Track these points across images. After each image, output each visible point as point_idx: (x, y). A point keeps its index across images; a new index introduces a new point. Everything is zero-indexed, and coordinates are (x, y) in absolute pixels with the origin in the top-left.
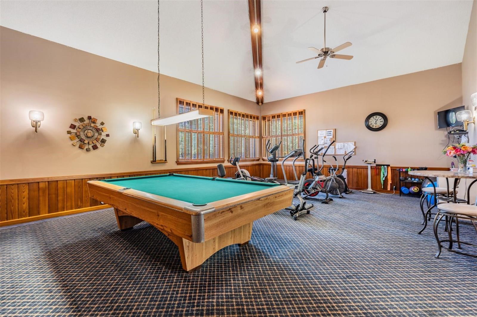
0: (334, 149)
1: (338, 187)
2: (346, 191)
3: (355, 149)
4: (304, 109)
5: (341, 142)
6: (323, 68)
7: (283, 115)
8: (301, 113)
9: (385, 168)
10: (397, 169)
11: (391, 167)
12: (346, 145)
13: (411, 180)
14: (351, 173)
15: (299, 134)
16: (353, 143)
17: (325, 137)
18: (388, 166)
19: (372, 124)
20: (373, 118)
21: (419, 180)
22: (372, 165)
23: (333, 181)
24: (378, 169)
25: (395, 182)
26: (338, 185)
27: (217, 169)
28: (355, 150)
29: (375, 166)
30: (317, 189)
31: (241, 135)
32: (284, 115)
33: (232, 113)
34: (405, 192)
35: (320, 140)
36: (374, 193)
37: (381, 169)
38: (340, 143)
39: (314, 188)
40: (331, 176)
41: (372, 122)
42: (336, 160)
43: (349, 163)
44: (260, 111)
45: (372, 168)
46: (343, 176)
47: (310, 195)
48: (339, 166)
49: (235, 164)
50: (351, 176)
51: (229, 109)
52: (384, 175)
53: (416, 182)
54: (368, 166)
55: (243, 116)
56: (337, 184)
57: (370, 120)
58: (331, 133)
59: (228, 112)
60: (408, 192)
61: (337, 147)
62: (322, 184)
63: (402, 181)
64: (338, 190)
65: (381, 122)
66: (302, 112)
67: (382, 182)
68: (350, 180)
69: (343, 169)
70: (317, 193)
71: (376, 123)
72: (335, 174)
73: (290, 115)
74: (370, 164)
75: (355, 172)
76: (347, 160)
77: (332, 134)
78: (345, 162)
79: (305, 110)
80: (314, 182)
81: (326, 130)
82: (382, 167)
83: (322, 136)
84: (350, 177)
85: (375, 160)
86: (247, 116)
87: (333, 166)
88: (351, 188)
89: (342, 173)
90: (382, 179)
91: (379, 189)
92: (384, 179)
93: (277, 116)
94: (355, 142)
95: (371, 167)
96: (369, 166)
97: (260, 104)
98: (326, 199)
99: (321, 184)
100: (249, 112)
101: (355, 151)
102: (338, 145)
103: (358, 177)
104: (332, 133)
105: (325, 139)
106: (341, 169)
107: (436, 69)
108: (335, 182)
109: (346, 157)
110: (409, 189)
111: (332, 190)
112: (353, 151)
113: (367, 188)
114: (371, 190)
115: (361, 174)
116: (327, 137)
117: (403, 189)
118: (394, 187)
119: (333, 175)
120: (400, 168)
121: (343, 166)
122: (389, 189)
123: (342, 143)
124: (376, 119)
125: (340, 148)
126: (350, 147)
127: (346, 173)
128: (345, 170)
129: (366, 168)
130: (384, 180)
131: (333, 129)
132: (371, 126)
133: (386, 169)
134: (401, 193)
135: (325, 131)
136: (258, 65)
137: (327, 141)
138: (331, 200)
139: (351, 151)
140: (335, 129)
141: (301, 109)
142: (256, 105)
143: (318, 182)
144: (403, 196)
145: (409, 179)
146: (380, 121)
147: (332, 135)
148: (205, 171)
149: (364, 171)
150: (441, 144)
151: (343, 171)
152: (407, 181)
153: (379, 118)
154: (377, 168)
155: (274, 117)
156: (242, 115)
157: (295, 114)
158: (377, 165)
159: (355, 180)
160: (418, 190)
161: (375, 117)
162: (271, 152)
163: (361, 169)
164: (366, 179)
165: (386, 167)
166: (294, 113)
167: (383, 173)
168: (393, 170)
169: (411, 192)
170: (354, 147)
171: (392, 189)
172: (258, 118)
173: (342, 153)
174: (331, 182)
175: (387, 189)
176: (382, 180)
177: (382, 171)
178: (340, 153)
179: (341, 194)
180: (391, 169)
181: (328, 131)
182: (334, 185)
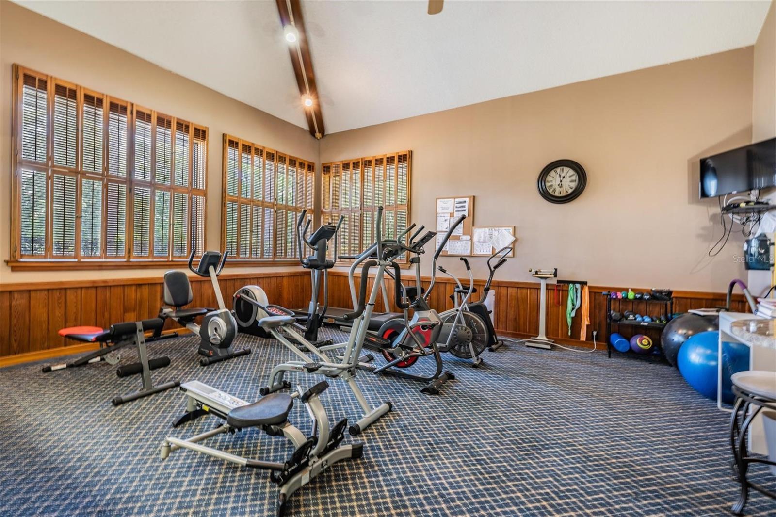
0: (470, 242)
1: (471, 338)
2: (491, 343)
3: (514, 243)
4: (410, 149)
5: (486, 227)
6: (441, 13)
7: (366, 161)
8: (403, 158)
9: (576, 289)
10: (604, 293)
11: (590, 288)
12: (495, 233)
13: (635, 319)
14: (503, 299)
15: (397, 206)
16: (511, 230)
17: (452, 215)
18: (583, 284)
19: (551, 186)
20: (556, 172)
21: (653, 320)
22: (549, 282)
23: (459, 322)
24: (562, 290)
25: (598, 321)
26: (471, 334)
27: (162, 284)
28: (514, 246)
29: (555, 283)
30: (411, 349)
31: (263, 202)
32: (367, 163)
33: (233, 144)
34: (621, 349)
35: (440, 220)
36: (553, 348)
37: (568, 291)
38: (483, 230)
39: (403, 347)
40: (455, 309)
41: (553, 183)
42: (468, 268)
43: (500, 276)
44: (319, 153)
45: (549, 287)
46: (485, 307)
47: (396, 365)
48: (475, 281)
49: (207, 273)
50: (503, 306)
51: (225, 132)
52: (573, 305)
53: (646, 324)
54: (540, 284)
55: (271, 156)
56: (469, 329)
57: (549, 178)
58: (464, 207)
59: (224, 141)
60: (627, 349)
61: (475, 239)
62: (427, 334)
63: (615, 321)
64: (471, 345)
65: (572, 181)
66: (405, 156)
67: (569, 320)
68: (501, 316)
69: (487, 290)
70: (413, 360)
71: (561, 186)
72: (466, 302)
73: (379, 162)
74: (546, 278)
75: (511, 296)
76: (496, 267)
77: (466, 208)
78: (492, 273)
79: (411, 152)
80: (405, 330)
81: (455, 198)
82: (571, 286)
83: (445, 211)
84: (501, 309)
85: (556, 270)
86: (282, 159)
87: (461, 280)
88: (503, 334)
89: (484, 299)
90: (570, 314)
91: (562, 336)
92: (573, 314)
93: (354, 163)
94: (514, 227)
95: (547, 285)
96: (543, 284)
97: (318, 135)
98: (436, 377)
99: (424, 335)
100: (289, 151)
101: (513, 248)
102: (479, 233)
103: (518, 306)
104: (466, 205)
105: (452, 218)
106: (481, 290)
107: (696, 58)
108: (464, 324)
109: (494, 262)
110: (629, 340)
111: (457, 346)
112: (511, 246)
113: (537, 333)
114: (545, 338)
115: (525, 300)
117: (616, 340)
118: (595, 333)
119: (461, 307)
120: (609, 289)
121: (485, 281)
122: (583, 337)
123: (487, 230)
124: (562, 175)
125: (482, 240)
126: (505, 238)
127: (493, 298)
128: (492, 292)
129: (537, 288)
130: (573, 318)
131: (470, 197)
132: (550, 191)
133: (579, 291)
134: (612, 351)
135: (453, 200)
136: (291, 17)
138: (451, 377)
139: (506, 248)
140: (474, 197)
141: (403, 150)
142: (309, 136)
143: (417, 329)
144: (615, 357)
145: (631, 317)
146: (569, 179)
147: (467, 211)
148: (134, 288)
149: (530, 293)
150: (699, 236)
151: (486, 294)
152: (625, 322)
153: (569, 172)
154: (560, 289)
155: (346, 166)
156: (268, 153)
157: (390, 160)
158: (559, 282)
159: (511, 314)
160: (649, 344)
161: (559, 170)
162: (313, 243)
163: (524, 291)
164: (535, 314)
165: (578, 286)
166: (388, 158)
167: (573, 301)
168: (595, 293)
169: (633, 348)
170: (513, 239)
171: (589, 337)
172: (311, 168)
173: (485, 253)
174: (454, 324)
175: (579, 339)
176: (568, 316)
177: (571, 294)
178: (482, 253)
179: (477, 356)
180: (590, 292)
181: (458, 200)
182: (462, 332)
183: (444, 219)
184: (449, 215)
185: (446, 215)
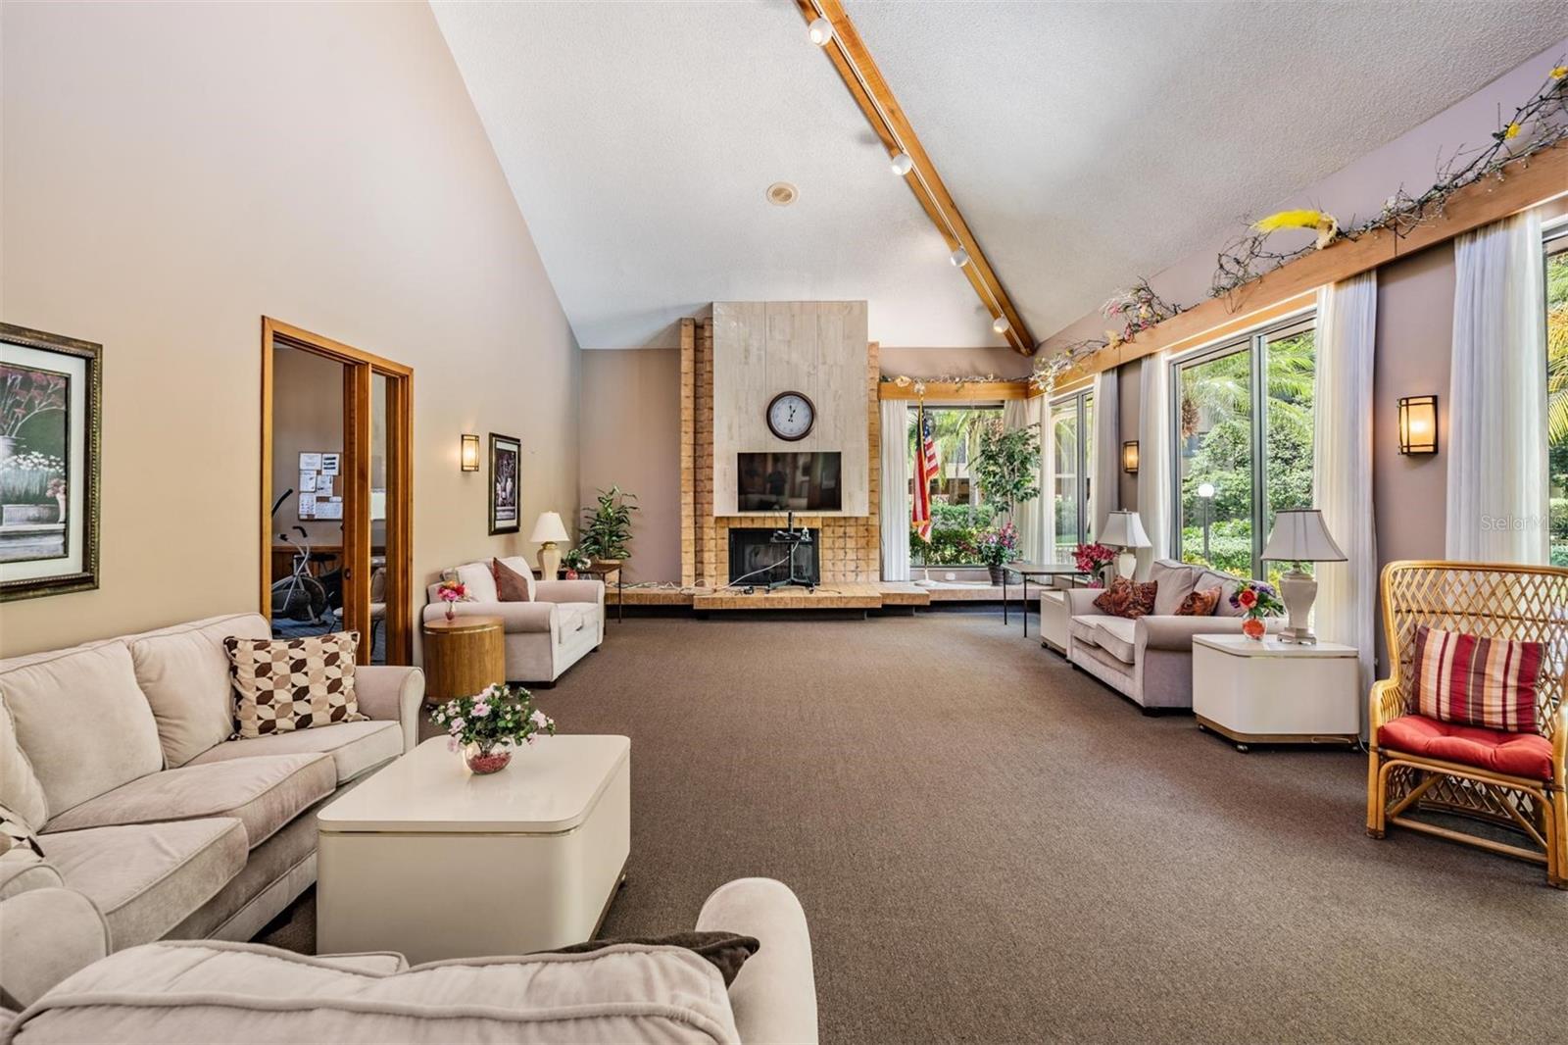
17: (319, 473)
23: (297, 586)
26: (309, 596)
35: (305, 477)
56: (307, 593)
58: (334, 464)
64: (309, 608)
77: (337, 465)
81: (322, 453)
83: (310, 468)
104: (337, 461)
105: (319, 477)
108: (303, 589)
116: (324, 472)
131: (340, 454)
135: (320, 455)
137: (323, 482)
147: (337, 468)
181: (326, 456)
182: (301, 597)
183: (308, 476)
184: (315, 472)
185: (311, 472)
